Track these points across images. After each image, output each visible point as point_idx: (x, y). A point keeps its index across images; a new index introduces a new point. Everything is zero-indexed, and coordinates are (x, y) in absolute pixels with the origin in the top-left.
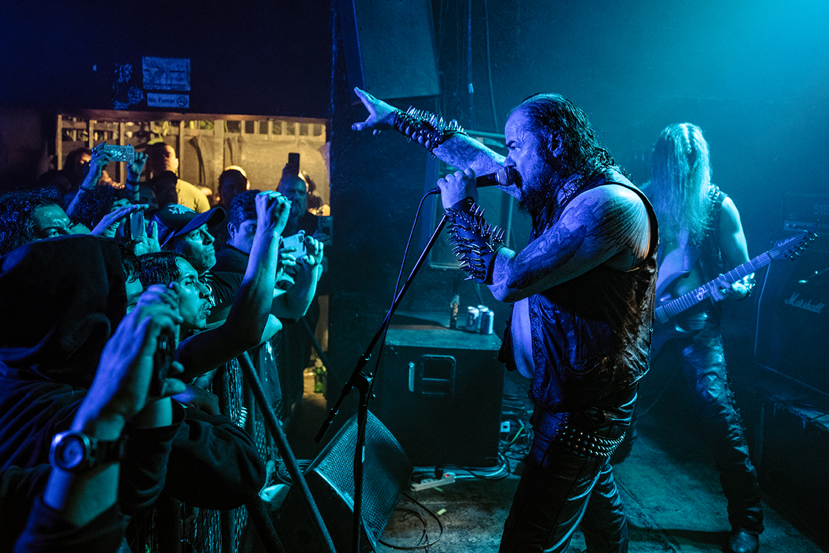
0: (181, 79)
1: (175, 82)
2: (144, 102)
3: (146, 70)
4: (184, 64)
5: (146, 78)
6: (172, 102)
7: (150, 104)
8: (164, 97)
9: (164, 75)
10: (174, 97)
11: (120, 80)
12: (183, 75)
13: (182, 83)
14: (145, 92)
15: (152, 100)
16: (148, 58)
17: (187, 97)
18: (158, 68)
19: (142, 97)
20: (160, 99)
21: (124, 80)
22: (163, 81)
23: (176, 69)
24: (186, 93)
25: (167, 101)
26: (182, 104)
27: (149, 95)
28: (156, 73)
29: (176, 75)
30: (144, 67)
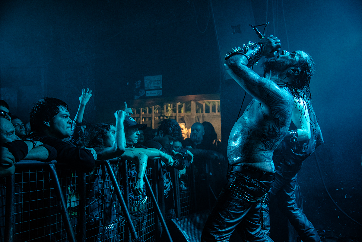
0: (159, 84)
1: (156, 85)
2: (145, 95)
3: (146, 82)
4: (159, 77)
5: (146, 85)
6: (155, 93)
7: (147, 95)
8: (152, 92)
9: (152, 83)
10: (156, 91)
11: (137, 87)
12: (159, 82)
13: (159, 85)
14: (146, 91)
15: (148, 94)
16: (146, 77)
17: (161, 91)
18: (150, 80)
19: (144, 93)
20: (151, 93)
21: (138, 87)
22: (152, 85)
23: (157, 80)
24: (160, 89)
25: (153, 93)
26: (159, 94)
27: (147, 92)
28: (149, 82)
29: (156, 82)
30: (145, 81)
